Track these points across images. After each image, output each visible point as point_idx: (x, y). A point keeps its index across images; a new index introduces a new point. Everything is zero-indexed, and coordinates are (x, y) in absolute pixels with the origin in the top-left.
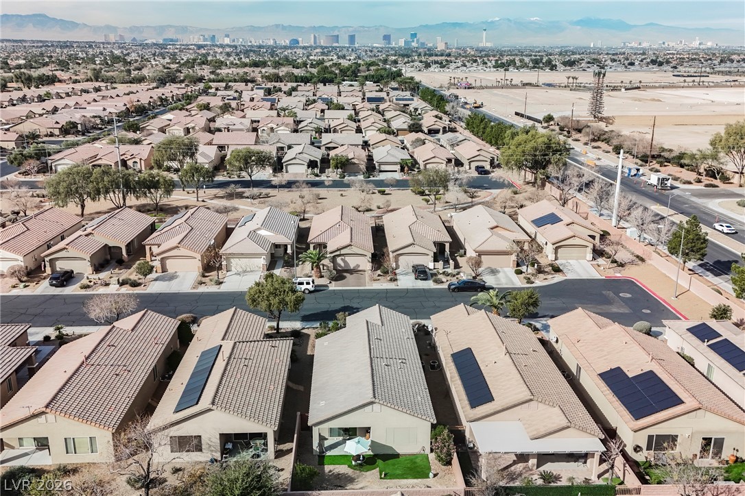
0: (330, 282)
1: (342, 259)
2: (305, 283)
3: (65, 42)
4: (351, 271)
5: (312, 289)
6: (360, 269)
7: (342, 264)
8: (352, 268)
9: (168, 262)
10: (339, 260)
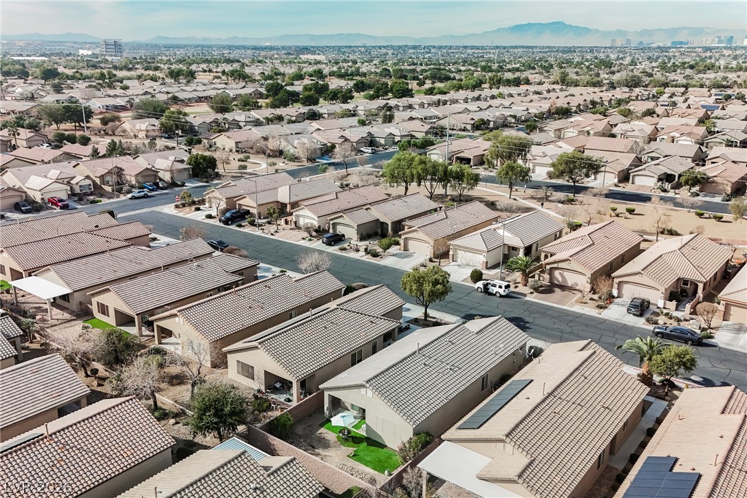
0: (532, 293)
1: (560, 273)
2: (497, 286)
3: (570, 48)
4: (563, 287)
5: (503, 294)
6: (577, 288)
7: (560, 279)
8: (570, 285)
9: (410, 243)
10: (557, 273)
